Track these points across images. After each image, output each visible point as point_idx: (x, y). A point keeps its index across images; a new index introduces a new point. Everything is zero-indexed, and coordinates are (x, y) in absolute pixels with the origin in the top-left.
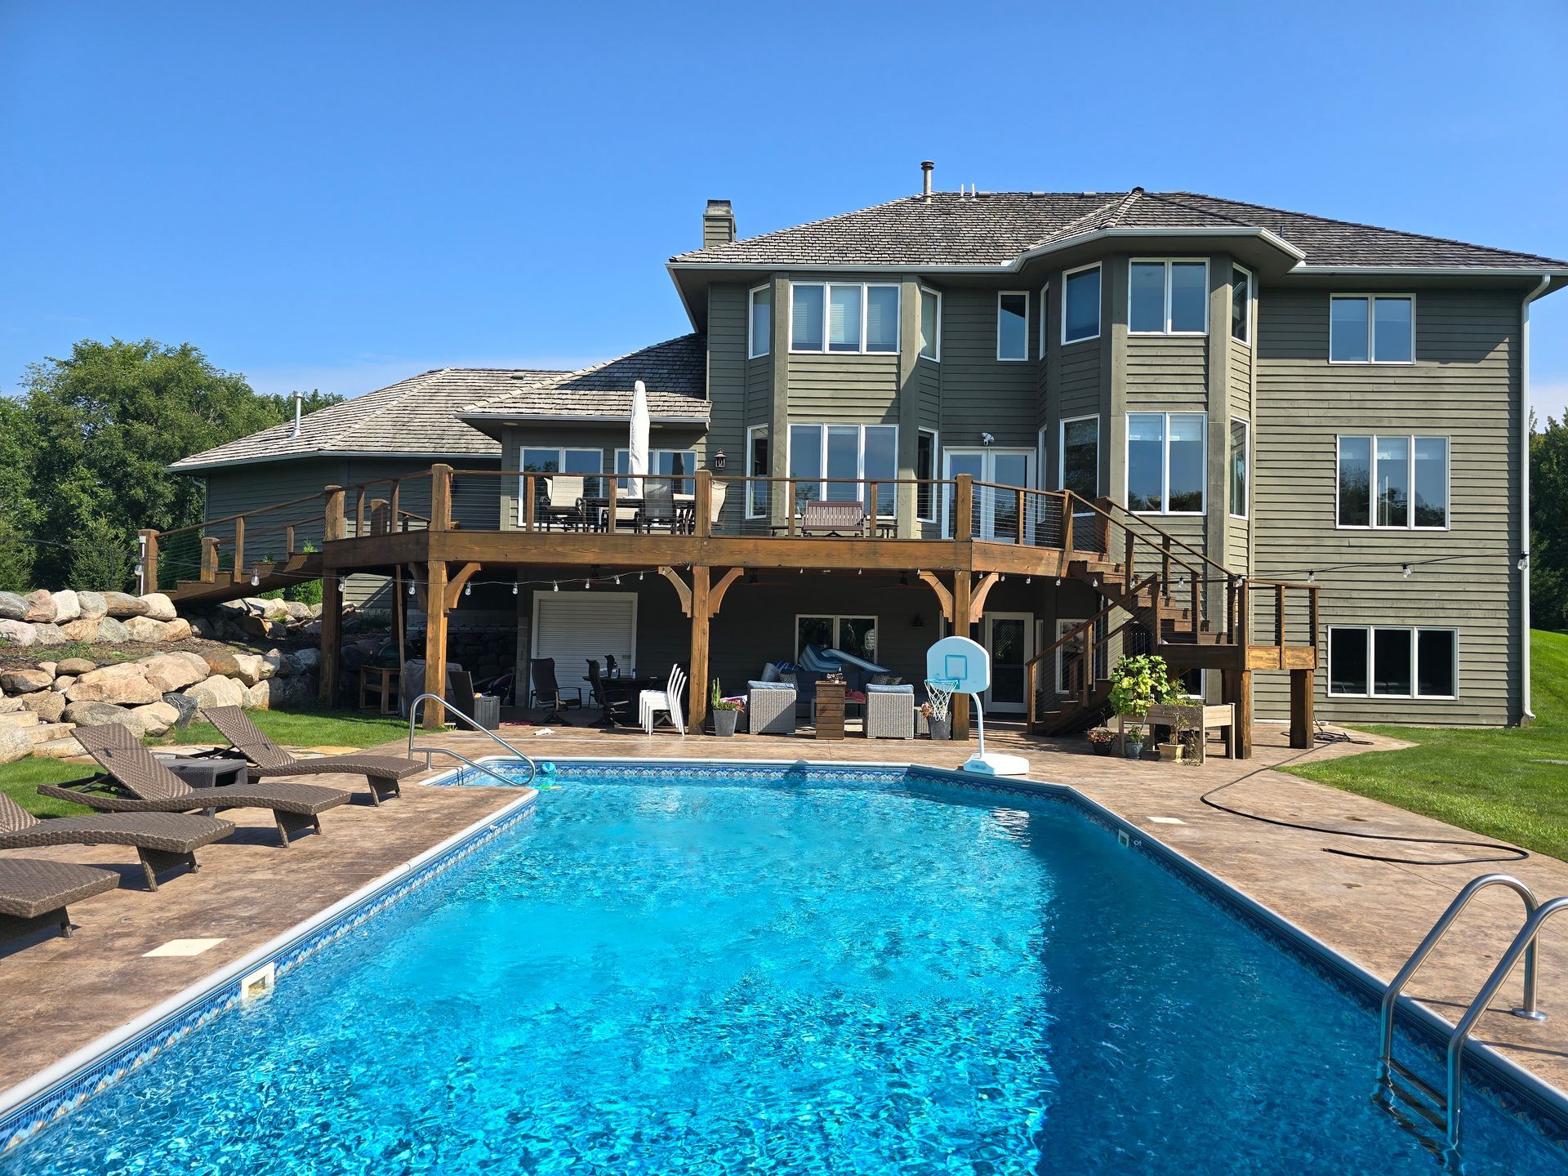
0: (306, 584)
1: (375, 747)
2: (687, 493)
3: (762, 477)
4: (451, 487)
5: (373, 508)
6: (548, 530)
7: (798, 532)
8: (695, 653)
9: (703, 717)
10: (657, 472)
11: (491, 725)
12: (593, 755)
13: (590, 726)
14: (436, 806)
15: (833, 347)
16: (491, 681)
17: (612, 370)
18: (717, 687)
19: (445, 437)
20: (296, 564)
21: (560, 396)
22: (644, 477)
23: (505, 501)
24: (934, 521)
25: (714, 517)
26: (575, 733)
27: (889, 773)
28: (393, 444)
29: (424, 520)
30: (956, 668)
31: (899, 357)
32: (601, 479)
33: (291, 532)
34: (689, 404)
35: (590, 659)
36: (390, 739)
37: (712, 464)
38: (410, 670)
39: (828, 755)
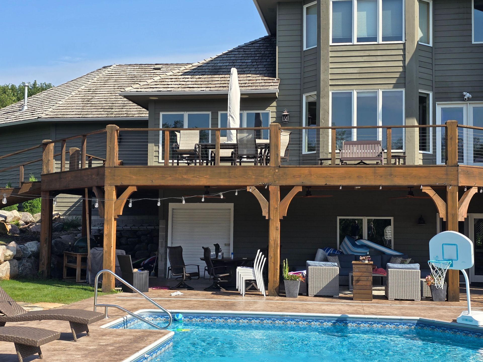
0: (31, 201)
1: (73, 303)
2: (264, 139)
3: (313, 127)
4: (118, 139)
5: (71, 153)
6: (178, 164)
7: (338, 162)
8: (271, 242)
9: (277, 284)
10: (245, 126)
11: (143, 290)
12: (208, 309)
13: (206, 290)
14: (112, 341)
15: (359, 40)
16: (142, 261)
17: (216, 62)
18: (286, 265)
19: (114, 107)
20: (26, 189)
21: (184, 80)
22: (237, 129)
23: (151, 147)
24: (431, 152)
25: (282, 154)
26: (196, 295)
27: (405, 324)
28: (82, 113)
29: (102, 160)
30: (450, 252)
31: (404, 44)
32: (210, 131)
33: (22, 169)
34: (265, 81)
35: (205, 247)
36: (82, 298)
37: (280, 119)
38: (93, 254)
39: (362, 311)
